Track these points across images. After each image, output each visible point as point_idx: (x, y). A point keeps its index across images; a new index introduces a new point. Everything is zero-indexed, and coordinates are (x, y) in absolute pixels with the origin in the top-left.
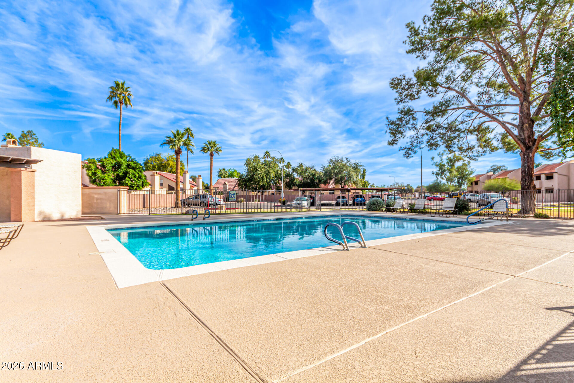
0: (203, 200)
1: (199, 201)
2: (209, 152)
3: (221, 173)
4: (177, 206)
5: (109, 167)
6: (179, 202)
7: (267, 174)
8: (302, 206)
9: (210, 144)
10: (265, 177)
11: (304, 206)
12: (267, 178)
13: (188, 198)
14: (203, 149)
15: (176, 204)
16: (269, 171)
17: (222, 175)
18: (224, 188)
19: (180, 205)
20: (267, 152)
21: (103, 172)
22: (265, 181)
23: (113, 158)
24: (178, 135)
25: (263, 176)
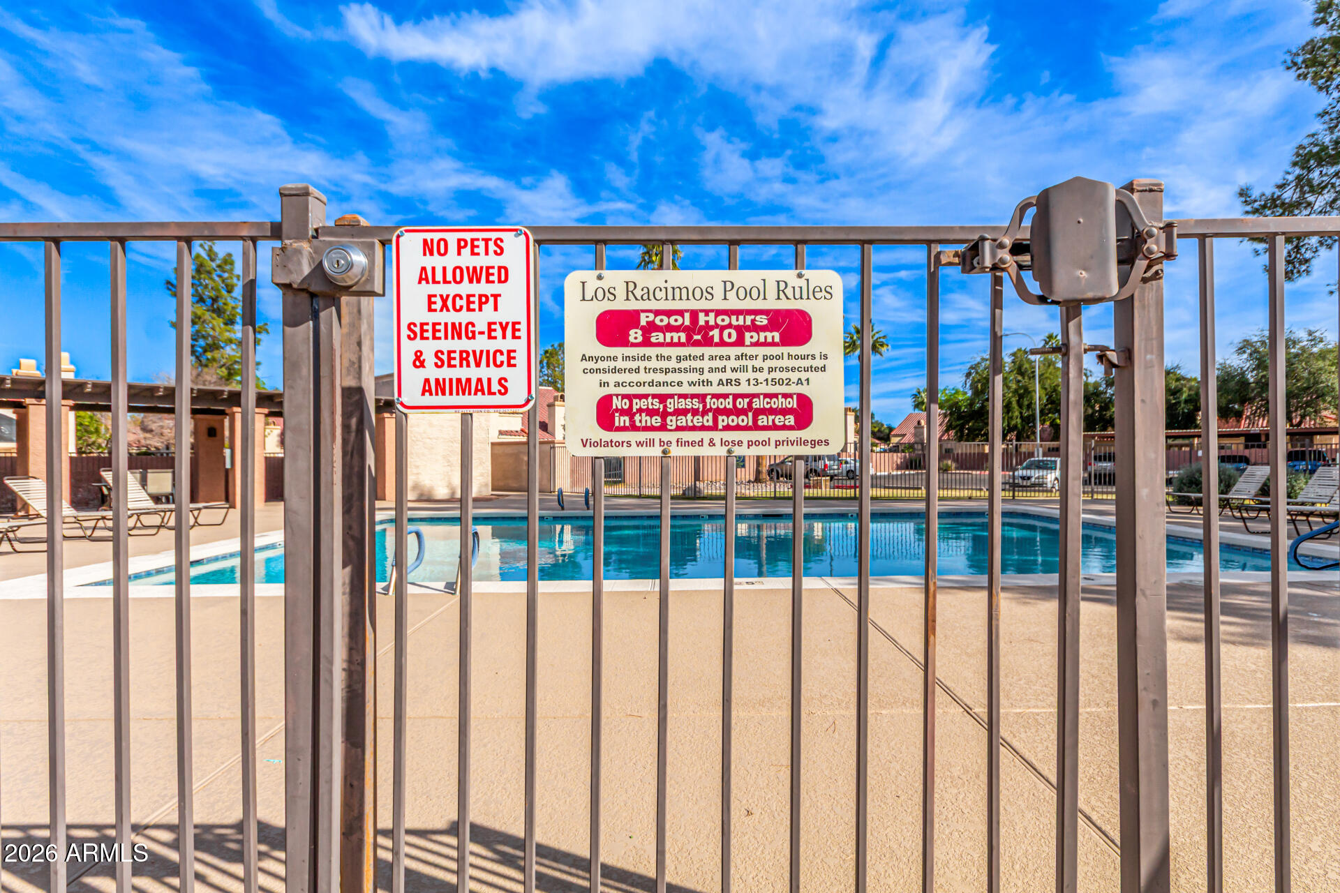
3: (920, 400)
4: (758, 480)
6: (765, 469)
7: (1021, 397)
8: (1034, 485)
10: (1014, 405)
11: (1041, 485)
13: (783, 462)
15: (757, 474)
17: (922, 403)
18: (915, 435)
19: (765, 476)
22: (1017, 413)
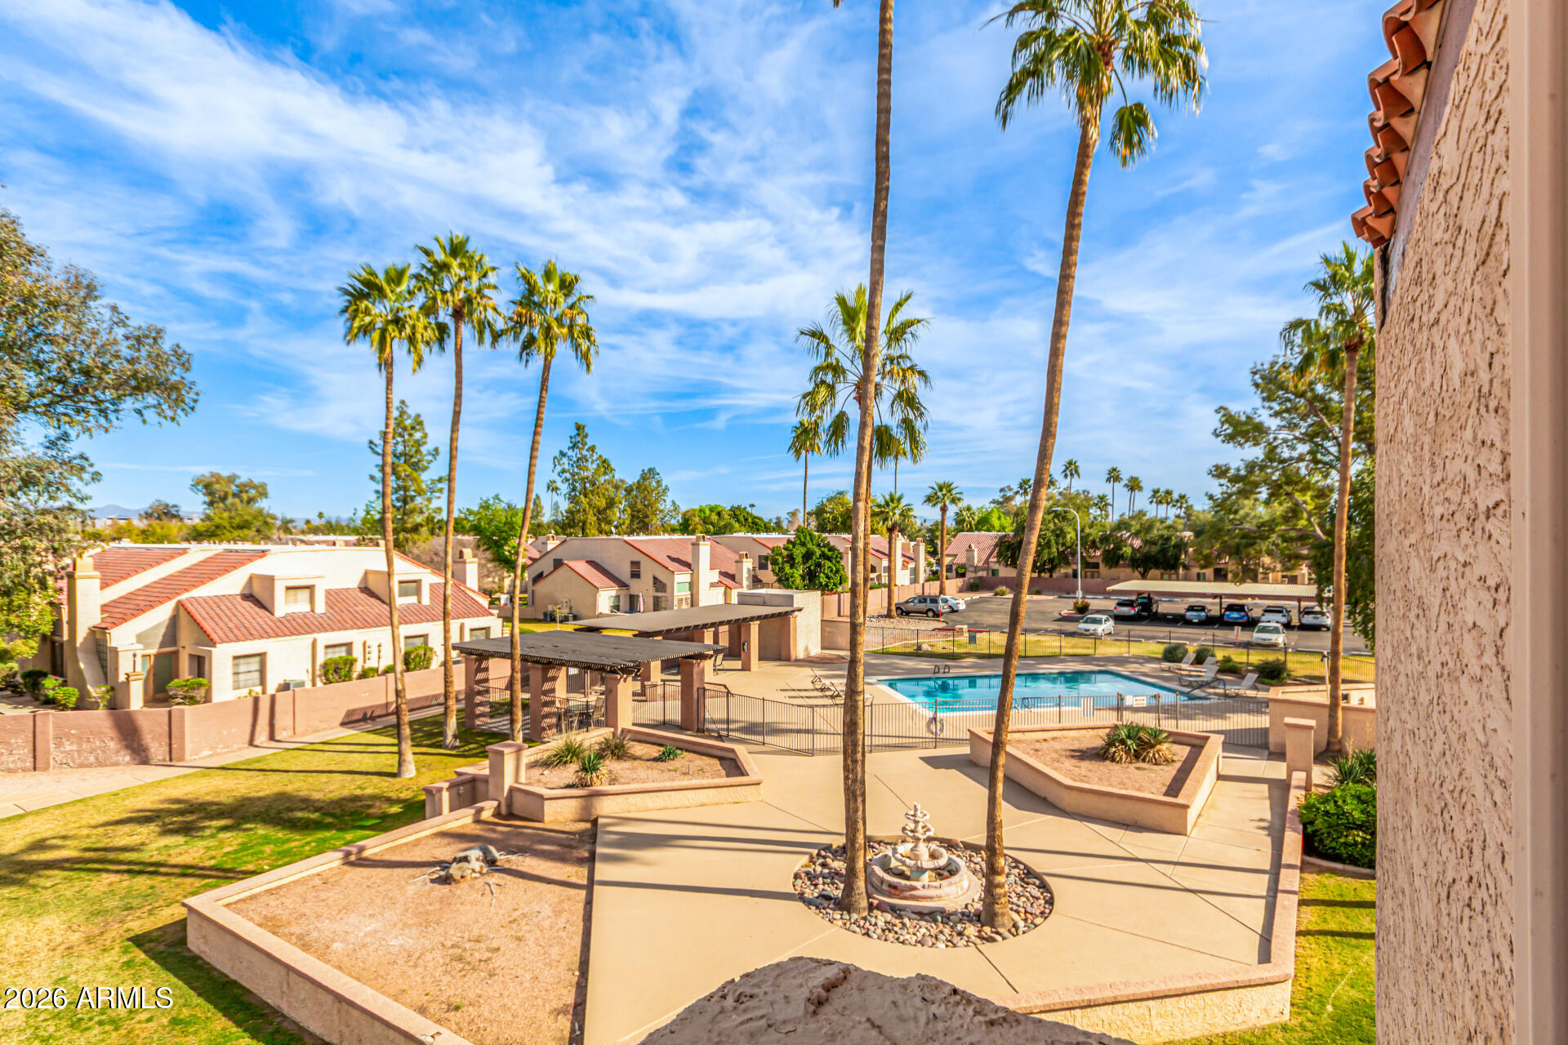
0: (932, 606)
1: (923, 607)
2: (939, 505)
4: (890, 615)
5: (799, 559)
6: (893, 608)
9: (941, 489)
12: (1057, 543)
13: (907, 602)
14: (929, 499)
15: (889, 610)
16: (1061, 530)
19: (894, 613)
20: (1070, 463)
21: (792, 567)
23: (803, 544)
24: (892, 501)
25: (1049, 541)
